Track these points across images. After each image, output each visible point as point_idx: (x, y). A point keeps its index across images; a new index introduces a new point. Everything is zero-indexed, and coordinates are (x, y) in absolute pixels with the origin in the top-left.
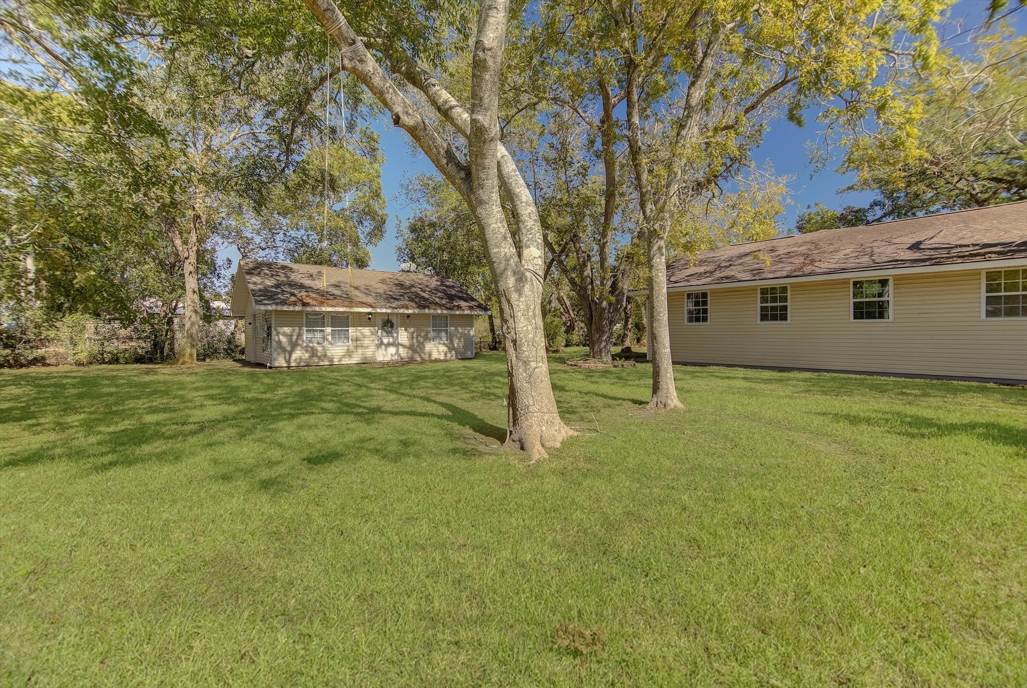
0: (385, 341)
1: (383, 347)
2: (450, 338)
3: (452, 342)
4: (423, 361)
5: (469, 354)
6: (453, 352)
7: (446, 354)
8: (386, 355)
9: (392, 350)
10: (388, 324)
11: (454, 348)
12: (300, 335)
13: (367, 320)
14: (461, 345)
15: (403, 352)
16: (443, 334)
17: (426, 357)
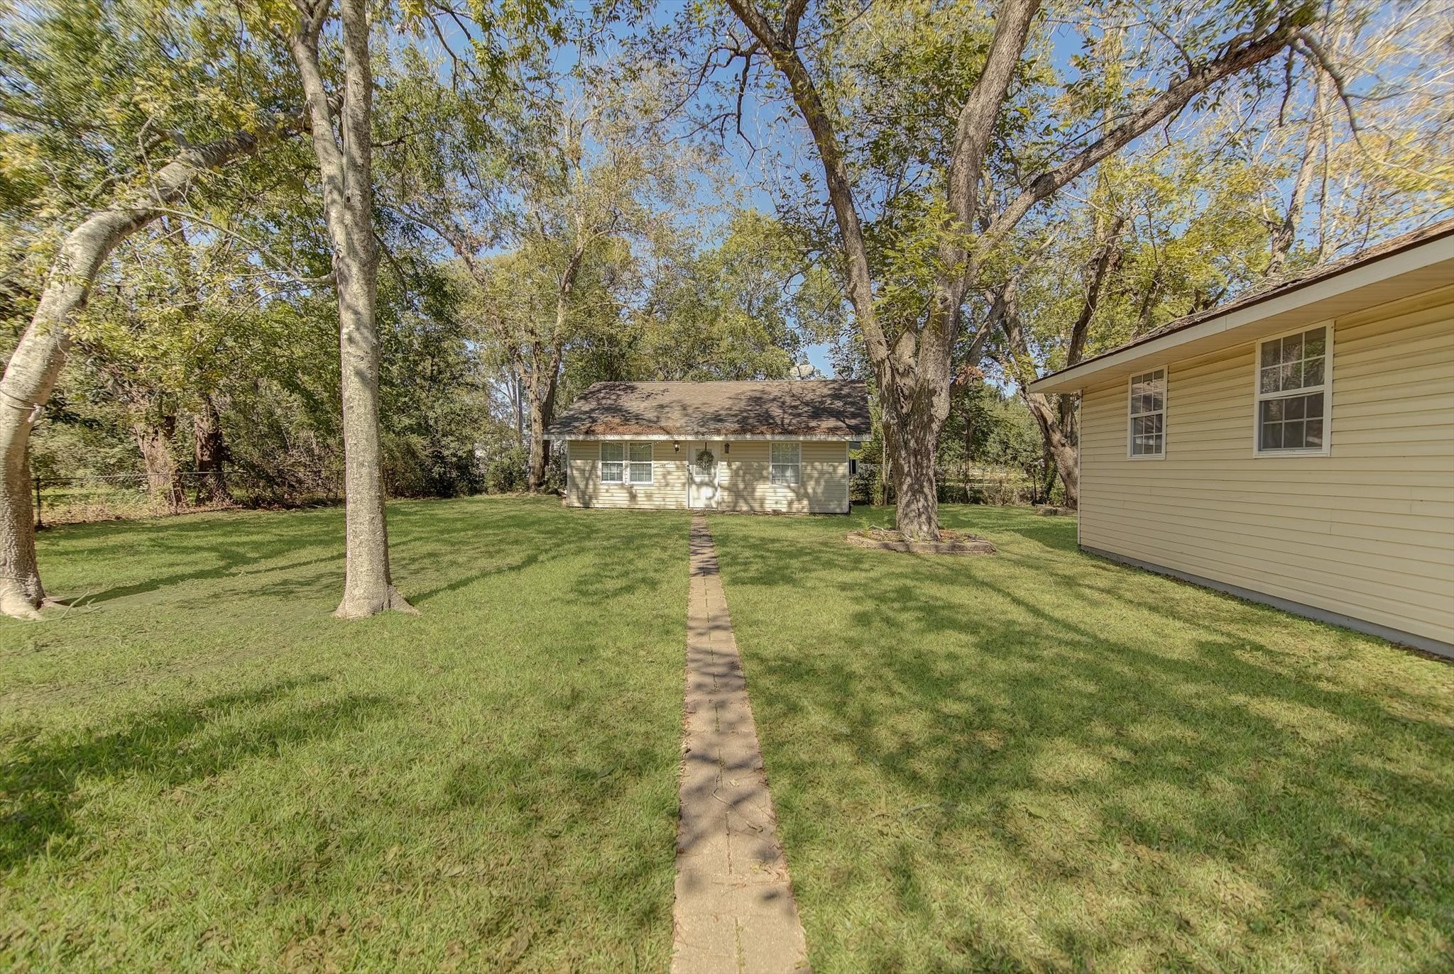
0: (698, 479)
1: (694, 487)
2: (801, 480)
3: (804, 485)
4: (752, 512)
5: (833, 506)
6: (805, 502)
7: (790, 503)
8: (699, 498)
9: (707, 491)
10: (705, 458)
11: (806, 495)
12: (594, 467)
13: (674, 451)
14: (820, 490)
15: (721, 495)
16: (789, 473)
17: (757, 507)
